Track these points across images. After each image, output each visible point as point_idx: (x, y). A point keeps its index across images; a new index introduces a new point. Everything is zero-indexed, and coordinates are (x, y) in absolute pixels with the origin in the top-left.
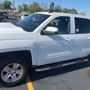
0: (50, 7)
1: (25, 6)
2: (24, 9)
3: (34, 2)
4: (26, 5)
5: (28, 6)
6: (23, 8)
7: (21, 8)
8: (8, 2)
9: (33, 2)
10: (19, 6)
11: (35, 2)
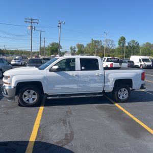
0: (119, 44)
1: (80, 46)
2: (79, 51)
3: (92, 39)
4: (82, 46)
5: (85, 46)
6: (77, 50)
7: (75, 51)
8: (56, 43)
9: (91, 41)
10: (71, 48)
11: (94, 40)
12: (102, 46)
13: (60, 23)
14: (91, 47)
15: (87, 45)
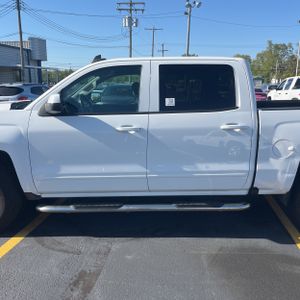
5: (254, 58)
12: (293, 56)
13: (189, 6)
14: (266, 59)
15: (258, 55)
